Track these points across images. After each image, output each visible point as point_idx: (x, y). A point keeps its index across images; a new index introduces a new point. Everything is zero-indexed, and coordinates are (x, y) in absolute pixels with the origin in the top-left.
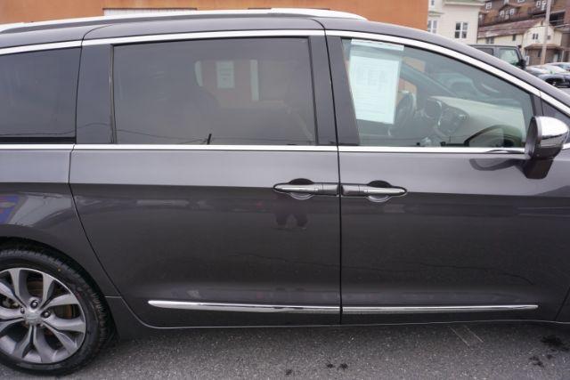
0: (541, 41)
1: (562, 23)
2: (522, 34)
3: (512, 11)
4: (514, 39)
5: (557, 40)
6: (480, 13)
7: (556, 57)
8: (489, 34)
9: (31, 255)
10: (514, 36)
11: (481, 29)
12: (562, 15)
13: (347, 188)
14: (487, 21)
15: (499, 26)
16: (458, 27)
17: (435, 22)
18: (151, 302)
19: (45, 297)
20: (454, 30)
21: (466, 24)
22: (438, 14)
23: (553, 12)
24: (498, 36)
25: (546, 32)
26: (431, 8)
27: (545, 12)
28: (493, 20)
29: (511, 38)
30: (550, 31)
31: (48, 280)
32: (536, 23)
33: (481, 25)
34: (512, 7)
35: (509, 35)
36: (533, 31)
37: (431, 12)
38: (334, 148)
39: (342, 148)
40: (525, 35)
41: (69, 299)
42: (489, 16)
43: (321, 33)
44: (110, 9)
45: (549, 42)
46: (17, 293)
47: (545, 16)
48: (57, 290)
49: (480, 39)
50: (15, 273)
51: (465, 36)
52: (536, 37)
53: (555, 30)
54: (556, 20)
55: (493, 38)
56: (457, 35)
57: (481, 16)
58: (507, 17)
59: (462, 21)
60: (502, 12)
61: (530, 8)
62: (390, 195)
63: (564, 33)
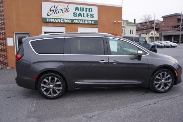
0: (154, 35)
1: (159, 30)
2: (148, 33)
3: (146, 27)
4: (146, 35)
5: (158, 35)
6: (137, 27)
7: (158, 40)
8: (139, 33)
9: (54, 74)
10: (146, 34)
11: (137, 31)
12: (159, 28)
13: (110, 62)
14: (139, 29)
15: (142, 31)
16: (131, 31)
17: (124, 30)
18: (75, 83)
19: (55, 82)
20: (129, 32)
21: (133, 30)
22: (125, 27)
23: (156, 27)
24: (142, 34)
25: (155, 33)
26: (123, 25)
27: (154, 27)
28: (140, 29)
29: (145, 34)
30: (156, 33)
31: (56, 79)
32: (152, 30)
33: (137, 30)
34: (146, 26)
35: (145, 33)
36: (151, 32)
37: (123, 27)
38: (107, 55)
39: (109, 55)
40: (149, 33)
41: (59, 83)
42: (139, 28)
43: (105, 37)
44: (43, 26)
45: (156, 36)
46: (50, 82)
47: (154, 29)
48: (57, 81)
49: (137, 34)
50: (50, 78)
51: (133, 33)
52: (152, 34)
53: (157, 32)
54: (157, 30)
55: (140, 34)
56: (130, 33)
57: (137, 28)
58: (144, 28)
59: (132, 29)
60: (143, 27)
61: (150, 26)
62: (117, 63)
63: (159, 33)
